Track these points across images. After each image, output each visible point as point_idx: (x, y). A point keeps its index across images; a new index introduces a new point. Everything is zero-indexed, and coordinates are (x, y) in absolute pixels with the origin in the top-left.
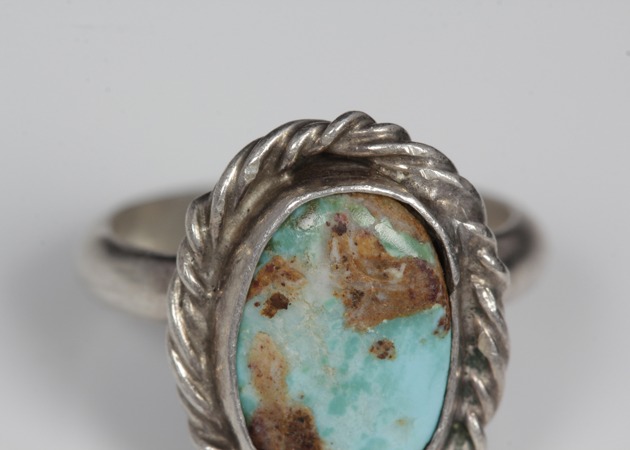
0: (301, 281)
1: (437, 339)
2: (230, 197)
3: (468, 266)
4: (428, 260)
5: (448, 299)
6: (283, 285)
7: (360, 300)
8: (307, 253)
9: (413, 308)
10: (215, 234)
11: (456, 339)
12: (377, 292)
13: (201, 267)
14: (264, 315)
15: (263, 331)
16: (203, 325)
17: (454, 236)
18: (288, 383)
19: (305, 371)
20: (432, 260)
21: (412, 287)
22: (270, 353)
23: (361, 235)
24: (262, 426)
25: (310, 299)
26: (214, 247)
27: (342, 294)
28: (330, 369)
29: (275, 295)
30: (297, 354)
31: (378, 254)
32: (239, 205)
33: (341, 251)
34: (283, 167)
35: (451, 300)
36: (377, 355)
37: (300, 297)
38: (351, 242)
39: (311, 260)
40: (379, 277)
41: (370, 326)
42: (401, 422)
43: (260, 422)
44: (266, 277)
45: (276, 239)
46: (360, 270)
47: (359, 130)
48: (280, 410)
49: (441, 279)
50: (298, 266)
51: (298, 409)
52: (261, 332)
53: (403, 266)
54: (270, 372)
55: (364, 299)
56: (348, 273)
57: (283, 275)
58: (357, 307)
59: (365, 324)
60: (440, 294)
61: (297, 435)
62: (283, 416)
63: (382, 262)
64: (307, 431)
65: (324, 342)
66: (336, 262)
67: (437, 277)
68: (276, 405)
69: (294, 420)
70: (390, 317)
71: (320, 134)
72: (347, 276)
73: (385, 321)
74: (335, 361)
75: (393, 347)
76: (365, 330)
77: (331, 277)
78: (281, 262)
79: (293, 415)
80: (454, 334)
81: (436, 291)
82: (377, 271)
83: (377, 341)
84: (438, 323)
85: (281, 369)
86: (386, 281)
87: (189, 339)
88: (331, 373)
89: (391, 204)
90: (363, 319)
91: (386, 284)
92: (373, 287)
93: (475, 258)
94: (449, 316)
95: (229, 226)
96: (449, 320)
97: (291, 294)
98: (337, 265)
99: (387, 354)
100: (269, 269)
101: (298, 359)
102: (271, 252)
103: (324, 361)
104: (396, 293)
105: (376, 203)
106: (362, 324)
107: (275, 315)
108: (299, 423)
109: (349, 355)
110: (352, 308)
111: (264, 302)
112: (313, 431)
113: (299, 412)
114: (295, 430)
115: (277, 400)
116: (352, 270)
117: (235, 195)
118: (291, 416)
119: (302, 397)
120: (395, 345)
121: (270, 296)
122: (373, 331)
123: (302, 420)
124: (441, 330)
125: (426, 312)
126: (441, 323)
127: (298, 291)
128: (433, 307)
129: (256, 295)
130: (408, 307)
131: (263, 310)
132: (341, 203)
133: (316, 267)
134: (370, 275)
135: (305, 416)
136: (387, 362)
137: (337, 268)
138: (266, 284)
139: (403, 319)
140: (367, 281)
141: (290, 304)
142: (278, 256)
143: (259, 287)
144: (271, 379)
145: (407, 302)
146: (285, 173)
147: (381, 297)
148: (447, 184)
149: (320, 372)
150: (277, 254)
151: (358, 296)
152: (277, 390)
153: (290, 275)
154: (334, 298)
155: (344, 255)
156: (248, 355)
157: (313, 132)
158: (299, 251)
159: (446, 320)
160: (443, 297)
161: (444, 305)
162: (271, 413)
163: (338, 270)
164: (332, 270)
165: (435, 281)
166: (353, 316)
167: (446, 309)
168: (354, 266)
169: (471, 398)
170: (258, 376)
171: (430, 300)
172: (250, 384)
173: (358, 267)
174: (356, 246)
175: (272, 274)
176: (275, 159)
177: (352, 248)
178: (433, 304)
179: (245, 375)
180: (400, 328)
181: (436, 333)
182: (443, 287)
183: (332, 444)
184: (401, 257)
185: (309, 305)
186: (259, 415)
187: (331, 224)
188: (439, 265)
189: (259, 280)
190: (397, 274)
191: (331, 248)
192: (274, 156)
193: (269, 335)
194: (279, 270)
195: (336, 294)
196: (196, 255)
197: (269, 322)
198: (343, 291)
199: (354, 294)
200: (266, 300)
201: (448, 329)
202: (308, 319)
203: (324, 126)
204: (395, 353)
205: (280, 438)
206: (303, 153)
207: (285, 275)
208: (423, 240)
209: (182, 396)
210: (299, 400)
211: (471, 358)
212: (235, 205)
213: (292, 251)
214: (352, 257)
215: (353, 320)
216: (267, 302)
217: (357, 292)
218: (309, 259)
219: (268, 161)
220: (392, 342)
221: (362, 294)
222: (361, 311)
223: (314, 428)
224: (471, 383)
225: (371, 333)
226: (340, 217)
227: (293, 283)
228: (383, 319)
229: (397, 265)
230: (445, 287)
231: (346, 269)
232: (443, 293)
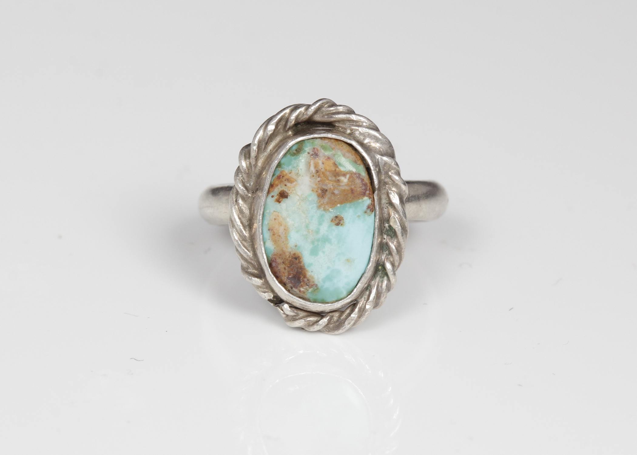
0: (294, 183)
1: (366, 216)
2: (261, 142)
3: (384, 179)
4: (361, 174)
5: (373, 195)
6: (286, 185)
7: (325, 194)
8: (298, 169)
9: (353, 198)
10: (253, 162)
11: (377, 217)
12: (334, 190)
13: (246, 180)
14: (276, 202)
15: (276, 211)
16: (247, 212)
17: (376, 162)
18: (289, 238)
19: (297, 232)
20: (364, 174)
21: (353, 187)
22: (279, 222)
23: (326, 159)
24: (276, 262)
25: (299, 193)
26: (253, 170)
27: (316, 190)
28: (310, 231)
29: (281, 191)
30: (293, 223)
31: (335, 169)
32: (265, 148)
33: (315, 167)
34: (288, 127)
35: (374, 196)
36: (335, 224)
37: (294, 192)
38: (320, 162)
39: (300, 172)
40: (335, 181)
41: (331, 208)
42: (348, 260)
43: (274, 260)
44: (277, 182)
45: (282, 162)
46: (325, 177)
47: (327, 108)
48: (284, 253)
49: (369, 184)
50: (293, 175)
51: (294, 252)
52: (274, 211)
53: (348, 176)
54: (279, 233)
55: (327, 193)
56: (319, 179)
57: (285, 180)
58: (324, 198)
59: (328, 207)
60: (368, 192)
61: (294, 267)
62: (286, 257)
63: (337, 173)
64: (299, 264)
65: (307, 216)
66: (312, 173)
67: (366, 183)
68: (283, 250)
69: (292, 258)
70: (341, 203)
71: (307, 109)
72: (319, 180)
73: (338, 205)
74: (313, 227)
75: (343, 219)
76: (328, 210)
77: (310, 181)
78: (285, 173)
79: (292, 256)
80: (376, 215)
81: (366, 190)
82: (334, 178)
83: (335, 216)
84: (367, 207)
85: (285, 231)
86: (339, 184)
87: (240, 219)
88: (311, 233)
89: (343, 144)
90: (327, 204)
91: (339, 186)
92: (332, 187)
93: (388, 176)
94: (373, 205)
95: (260, 158)
96: (373, 206)
97: (290, 190)
98: (313, 175)
99: (340, 223)
100: (279, 177)
101: (294, 225)
102: (280, 169)
103: (307, 226)
104: (344, 190)
105: (334, 144)
106: (327, 207)
107: (282, 202)
108: (294, 260)
109: (320, 224)
110: (321, 198)
111: (276, 195)
112: (302, 265)
113: (295, 254)
114: (293, 264)
115: (283, 248)
116: (321, 177)
117: (263, 141)
118: (291, 256)
119: (296, 246)
120: (344, 218)
121: (279, 192)
122: (332, 211)
123: (296, 258)
124: (368, 211)
125: (360, 201)
126: (368, 207)
127: (293, 189)
128: (364, 199)
129: (272, 192)
130: (350, 198)
131: (276, 199)
132: (316, 143)
133: (303, 176)
134: (330, 180)
135: (298, 256)
136: (340, 227)
137: (313, 176)
138: (277, 185)
139: (348, 204)
140: (329, 183)
141: (289, 196)
142: (283, 171)
143: (274, 187)
144: (280, 236)
145: (350, 195)
146: (290, 130)
147: (336, 192)
148: (373, 135)
149: (305, 233)
150: (283, 170)
151: (324, 191)
152: (283, 242)
153: (289, 180)
154: (312, 192)
155: (317, 169)
156: (268, 224)
157: (302, 109)
158: (294, 167)
159: (371, 206)
160: (369, 194)
161: (370, 198)
162: (280, 255)
163: (314, 177)
164: (311, 178)
165: (365, 185)
166: (322, 202)
167: (371, 201)
168: (322, 175)
169: (387, 252)
170: (273, 235)
171: (362, 194)
172: (269, 239)
173: (324, 176)
174: (323, 165)
175: (280, 180)
176: (284, 123)
177: (321, 166)
178: (364, 197)
179: (267, 235)
180: (347, 209)
181: (366, 212)
182: (369, 189)
183: (312, 272)
184: (346, 171)
185: (299, 196)
186: (274, 256)
187: (310, 153)
188: (367, 177)
189: (274, 184)
190: (344, 180)
191: (310, 165)
192: (283, 122)
193: (278, 213)
194: (283, 178)
195: (313, 190)
196: (243, 173)
197: (279, 205)
198: (317, 189)
199: (322, 190)
200: (277, 194)
201: (373, 211)
202: (299, 204)
203: (309, 106)
204: (344, 223)
205: (285, 269)
206: (298, 120)
207: (286, 180)
208: (359, 163)
209: (237, 250)
210: (294, 248)
211: (387, 231)
212: (263, 147)
213: (290, 167)
214: (321, 170)
215: (322, 204)
216: (278, 195)
217: (324, 189)
218: (299, 172)
219: (280, 124)
220: (343, 217)
221: (326, 190)
222: (326, 200)
223: (303, 263)
224: (387, 244)
225: (331, 211)
226: (315, 149)
227: (291, 184)
228: (338, 204)
229: (344, 175)
230: (371, 189)
231: (318, 177)
232: (370, 192)
